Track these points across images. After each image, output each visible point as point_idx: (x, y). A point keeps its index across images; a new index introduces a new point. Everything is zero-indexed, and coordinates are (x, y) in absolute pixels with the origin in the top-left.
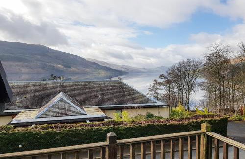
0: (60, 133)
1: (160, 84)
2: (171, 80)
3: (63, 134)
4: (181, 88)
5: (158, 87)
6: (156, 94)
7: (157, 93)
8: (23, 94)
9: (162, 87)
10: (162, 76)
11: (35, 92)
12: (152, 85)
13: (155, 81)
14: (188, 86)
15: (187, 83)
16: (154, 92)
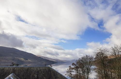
1: (73, 69)
4: (84, 71)
5: (72, 70)
7: (71, 74)
10: (73, 64)
12: (68, 69)
13: (70, 67)
14: (88, 70)
15: (87, 68)
16: (69, 73)
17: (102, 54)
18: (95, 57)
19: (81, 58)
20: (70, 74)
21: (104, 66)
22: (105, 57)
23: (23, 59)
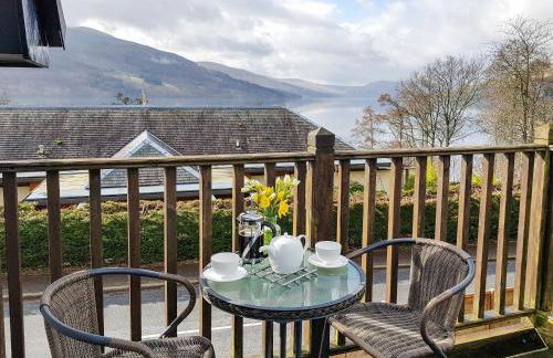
0: (147, 220)
1: (381, 118)
2: (408, 108)
3: (155, 223)
4: (429, 127)
5: (375, 126)
6: (369, 143)
7: (373, 142)
8: (54, 136)
9: (384, 126)
10: (384, 98)
11: (82, 130)
12: (361, 121)
13: (368, 111)
14: (448, 123)
15: (446, 115)
16: (364, 138)
17: (527, 49)
18: (487, 64)
19: (423, 73)
20: (368, 139)
21: (525, 104)
22: (538, 62)
23: (141, 81)
